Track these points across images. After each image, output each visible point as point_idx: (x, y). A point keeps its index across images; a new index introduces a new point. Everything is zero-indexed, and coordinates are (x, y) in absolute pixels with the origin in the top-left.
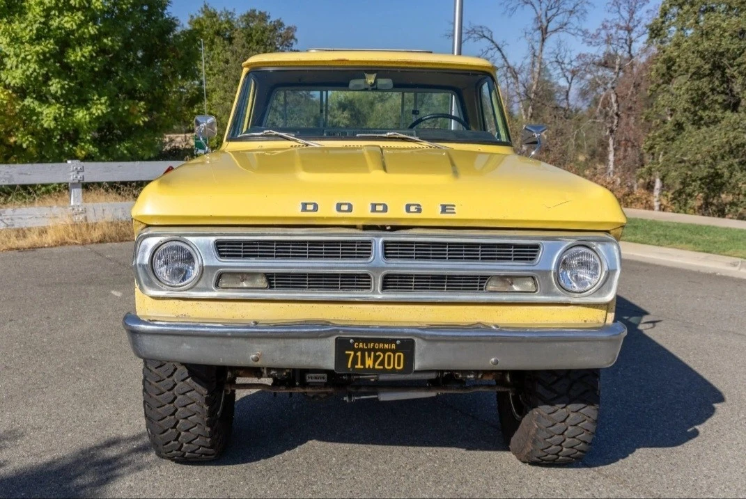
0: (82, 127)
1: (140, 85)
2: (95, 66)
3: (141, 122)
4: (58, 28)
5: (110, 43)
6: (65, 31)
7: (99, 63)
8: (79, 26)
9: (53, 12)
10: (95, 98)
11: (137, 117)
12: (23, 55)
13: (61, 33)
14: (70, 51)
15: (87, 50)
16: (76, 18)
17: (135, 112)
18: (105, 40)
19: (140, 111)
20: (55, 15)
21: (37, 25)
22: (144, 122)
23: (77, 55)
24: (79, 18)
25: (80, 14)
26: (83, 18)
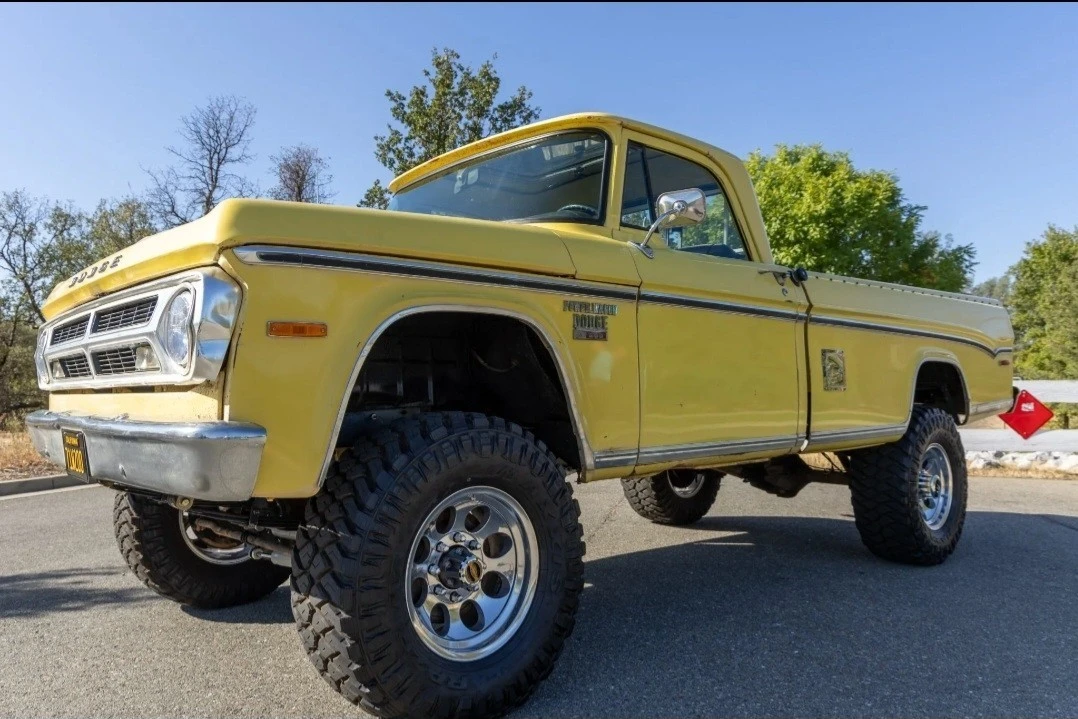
16: (791, 252)
24: (795, 251)
25: (796, 248)
26: (799, 250)
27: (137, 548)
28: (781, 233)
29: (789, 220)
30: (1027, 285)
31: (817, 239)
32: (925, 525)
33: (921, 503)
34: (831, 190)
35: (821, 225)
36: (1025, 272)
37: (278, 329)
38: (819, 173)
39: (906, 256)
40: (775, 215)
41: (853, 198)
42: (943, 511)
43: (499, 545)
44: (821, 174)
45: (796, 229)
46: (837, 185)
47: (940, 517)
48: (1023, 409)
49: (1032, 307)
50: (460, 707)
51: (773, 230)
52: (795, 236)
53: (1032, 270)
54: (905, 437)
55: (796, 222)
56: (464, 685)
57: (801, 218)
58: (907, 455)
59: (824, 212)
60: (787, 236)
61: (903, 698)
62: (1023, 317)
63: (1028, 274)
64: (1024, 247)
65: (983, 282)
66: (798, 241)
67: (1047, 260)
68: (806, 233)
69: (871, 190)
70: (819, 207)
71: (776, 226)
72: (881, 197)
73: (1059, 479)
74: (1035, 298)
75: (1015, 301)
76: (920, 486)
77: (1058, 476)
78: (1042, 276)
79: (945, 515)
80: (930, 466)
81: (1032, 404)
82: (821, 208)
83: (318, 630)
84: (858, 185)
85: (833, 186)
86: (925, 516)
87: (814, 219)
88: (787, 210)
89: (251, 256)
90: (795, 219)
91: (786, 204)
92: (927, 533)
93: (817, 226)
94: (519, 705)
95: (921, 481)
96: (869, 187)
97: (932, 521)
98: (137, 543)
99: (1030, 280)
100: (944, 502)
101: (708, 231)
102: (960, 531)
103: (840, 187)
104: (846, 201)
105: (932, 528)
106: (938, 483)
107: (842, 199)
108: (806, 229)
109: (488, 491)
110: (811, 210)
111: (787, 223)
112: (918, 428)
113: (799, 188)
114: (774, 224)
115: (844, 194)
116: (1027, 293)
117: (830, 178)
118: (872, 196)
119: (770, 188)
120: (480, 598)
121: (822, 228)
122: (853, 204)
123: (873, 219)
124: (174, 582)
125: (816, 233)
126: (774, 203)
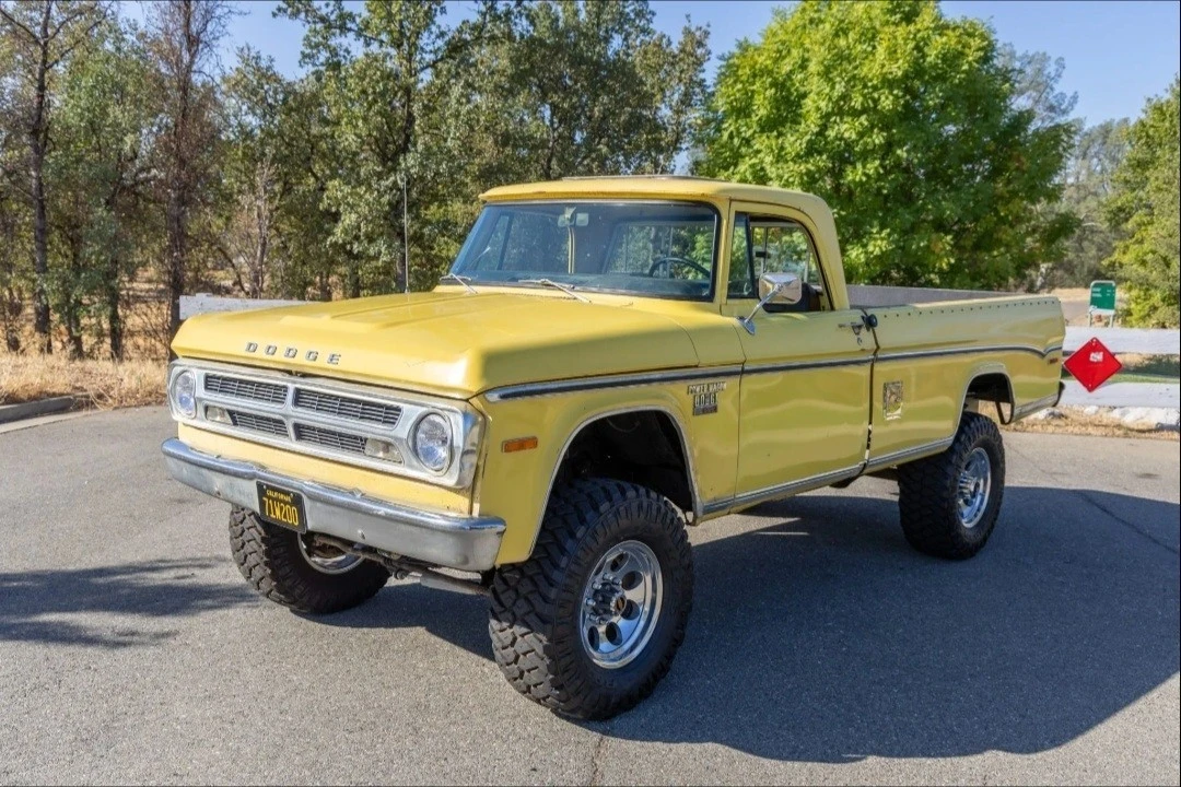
0: (857, 269)
1: (948, 212)
2: (883, 187)
3: (944, 265)
4: (836, 138)
5: (905, 155)
6: (845, 144)
7: (889, 182)
8: (861, 135)
9: (833, 119)
10: (875, 231)
11: (940, 258)
12: (786, 177)
13: (839, 146)
14: (849, 169)
15: (873, 166)
16: (857, 124)
17: (937, 251)
18: (899, 152)
19: (944, 248)
20: (835, 122)
21: (808, 137)
22: (949, 264)
23: (854, 175)
24: (861, 124)
25: (863, 119)
26: (866, 123)
27: (266, 564)
28: (845, 97)
29: (857, 82)
30: (1140, 156)
31: (889, 110)
32: (960, 522)
33: (961, 502)
34: (911, 45)
35: (895, 92)
36: (1140, 138)
37: (510, 446)
38: (898, 16)
39: (994, 133)
40: (840, 75)
41: (937, 57)
42: (979, 510)
43: (632, 581)
44: (902, 19)
45: (864, 96)
46: (919, 35)
47: (976, 516)
48: (1091, 359)
49: (1142, 184)
50: (613, 700)
51: (836, 94)
52: (862, 104)
53: (1148, 136)
54: (951, 449)
55: (865, 86)
56: (615, 684)
57: (871, 80)
58: (950, 462)
59: (900, 73)
60: (853, 104)
61: (921, 685)
62: (1130, 196)
63: (1143, 141)
64: (1143, 104)
65: (1097, 124)
66: (864, 111)
67: (1167, 124)
68: (876, 102)
69: (959, 47)
70: (894, 68)
71: (840, 88)
72: (970, 58)
73: (1118, 436)
74: (1147, 174)
75: (1124, 175)
76: (961, 488)
77: (1118, 432)
78: (1160, 145)
79: (980, 515)
80: (972, 467)
81: (1101, 353)
82: (897, 69)
83: (520, 651)
84: (944, 39)
85: (914, 38)
86: (962, 515)
87: (889, 83)
88: (856, 68)
89: (494, 397)
90: (864, 82)
91: (855, 59)
92: (962, 532)
93: (891, 93)
94: (646, 697)
95: (962, 482)
96: (959, 42)
97: (968, 519)
98: (265, 559)
99: (1144, 148)
100: (982, 501)
101: (755, 87)
102: (993, 526)
103: (923, 39)
104: (929, 59)
105: (966, 525)
106: (977, 485)
107: (924, 56)
108: (876, 95)
109: (632, 543)
110: (885, 70)
111: (854, 87)
112: (963, 438)
113: (871, 36)
114: (837, 86)
115: (926, 49)
116: (1138, 166)
117: (912, 28)
118: (962, 54)
119: (837, 35)
120: (619, 621)
121: (897, 97)
122: (937, 64)
123: (958, 86)
124: (297, 592)
125: (888, 102)
126: (842, 57)
